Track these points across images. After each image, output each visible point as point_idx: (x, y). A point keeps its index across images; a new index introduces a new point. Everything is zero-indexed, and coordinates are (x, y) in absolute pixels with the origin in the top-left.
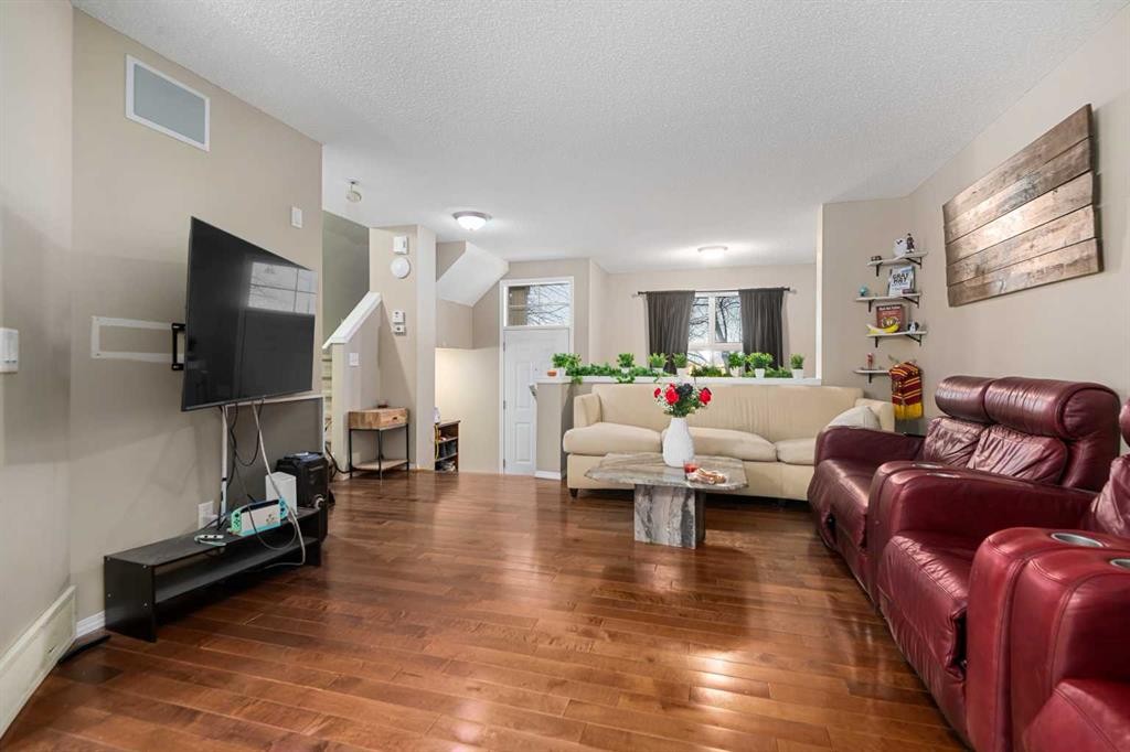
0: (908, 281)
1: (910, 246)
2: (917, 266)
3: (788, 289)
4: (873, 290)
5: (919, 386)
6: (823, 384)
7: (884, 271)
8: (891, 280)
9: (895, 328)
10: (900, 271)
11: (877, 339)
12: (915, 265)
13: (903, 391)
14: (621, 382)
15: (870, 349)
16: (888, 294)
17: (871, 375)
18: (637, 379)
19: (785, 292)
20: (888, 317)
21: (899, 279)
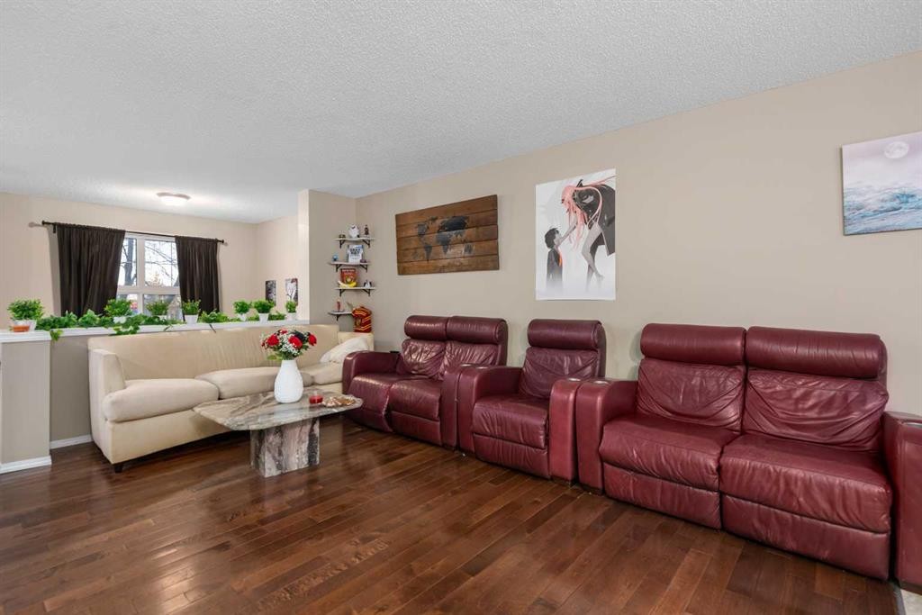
0: (360, 254)
1: (367, 233)
2: (366, 246)
3: (223, 242)
4: (340, 258)
5: (369, 322)
6: (311, 324)
7: (345, 245)
8: (349, 252)
9: (354, 284)
10: (355, 247)
11: (342, 291)
12: (365, 244)
13: (361, 325)
14: (119, 333)
15: (336, 297)
16: (347, 261)
17: (338, 316)
18: (143, 328)
19: (219, 243)
20: (348, 276)
21: (354, 252)
